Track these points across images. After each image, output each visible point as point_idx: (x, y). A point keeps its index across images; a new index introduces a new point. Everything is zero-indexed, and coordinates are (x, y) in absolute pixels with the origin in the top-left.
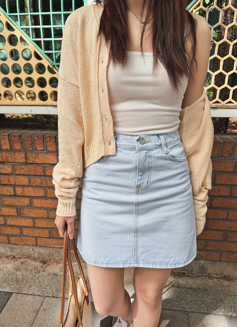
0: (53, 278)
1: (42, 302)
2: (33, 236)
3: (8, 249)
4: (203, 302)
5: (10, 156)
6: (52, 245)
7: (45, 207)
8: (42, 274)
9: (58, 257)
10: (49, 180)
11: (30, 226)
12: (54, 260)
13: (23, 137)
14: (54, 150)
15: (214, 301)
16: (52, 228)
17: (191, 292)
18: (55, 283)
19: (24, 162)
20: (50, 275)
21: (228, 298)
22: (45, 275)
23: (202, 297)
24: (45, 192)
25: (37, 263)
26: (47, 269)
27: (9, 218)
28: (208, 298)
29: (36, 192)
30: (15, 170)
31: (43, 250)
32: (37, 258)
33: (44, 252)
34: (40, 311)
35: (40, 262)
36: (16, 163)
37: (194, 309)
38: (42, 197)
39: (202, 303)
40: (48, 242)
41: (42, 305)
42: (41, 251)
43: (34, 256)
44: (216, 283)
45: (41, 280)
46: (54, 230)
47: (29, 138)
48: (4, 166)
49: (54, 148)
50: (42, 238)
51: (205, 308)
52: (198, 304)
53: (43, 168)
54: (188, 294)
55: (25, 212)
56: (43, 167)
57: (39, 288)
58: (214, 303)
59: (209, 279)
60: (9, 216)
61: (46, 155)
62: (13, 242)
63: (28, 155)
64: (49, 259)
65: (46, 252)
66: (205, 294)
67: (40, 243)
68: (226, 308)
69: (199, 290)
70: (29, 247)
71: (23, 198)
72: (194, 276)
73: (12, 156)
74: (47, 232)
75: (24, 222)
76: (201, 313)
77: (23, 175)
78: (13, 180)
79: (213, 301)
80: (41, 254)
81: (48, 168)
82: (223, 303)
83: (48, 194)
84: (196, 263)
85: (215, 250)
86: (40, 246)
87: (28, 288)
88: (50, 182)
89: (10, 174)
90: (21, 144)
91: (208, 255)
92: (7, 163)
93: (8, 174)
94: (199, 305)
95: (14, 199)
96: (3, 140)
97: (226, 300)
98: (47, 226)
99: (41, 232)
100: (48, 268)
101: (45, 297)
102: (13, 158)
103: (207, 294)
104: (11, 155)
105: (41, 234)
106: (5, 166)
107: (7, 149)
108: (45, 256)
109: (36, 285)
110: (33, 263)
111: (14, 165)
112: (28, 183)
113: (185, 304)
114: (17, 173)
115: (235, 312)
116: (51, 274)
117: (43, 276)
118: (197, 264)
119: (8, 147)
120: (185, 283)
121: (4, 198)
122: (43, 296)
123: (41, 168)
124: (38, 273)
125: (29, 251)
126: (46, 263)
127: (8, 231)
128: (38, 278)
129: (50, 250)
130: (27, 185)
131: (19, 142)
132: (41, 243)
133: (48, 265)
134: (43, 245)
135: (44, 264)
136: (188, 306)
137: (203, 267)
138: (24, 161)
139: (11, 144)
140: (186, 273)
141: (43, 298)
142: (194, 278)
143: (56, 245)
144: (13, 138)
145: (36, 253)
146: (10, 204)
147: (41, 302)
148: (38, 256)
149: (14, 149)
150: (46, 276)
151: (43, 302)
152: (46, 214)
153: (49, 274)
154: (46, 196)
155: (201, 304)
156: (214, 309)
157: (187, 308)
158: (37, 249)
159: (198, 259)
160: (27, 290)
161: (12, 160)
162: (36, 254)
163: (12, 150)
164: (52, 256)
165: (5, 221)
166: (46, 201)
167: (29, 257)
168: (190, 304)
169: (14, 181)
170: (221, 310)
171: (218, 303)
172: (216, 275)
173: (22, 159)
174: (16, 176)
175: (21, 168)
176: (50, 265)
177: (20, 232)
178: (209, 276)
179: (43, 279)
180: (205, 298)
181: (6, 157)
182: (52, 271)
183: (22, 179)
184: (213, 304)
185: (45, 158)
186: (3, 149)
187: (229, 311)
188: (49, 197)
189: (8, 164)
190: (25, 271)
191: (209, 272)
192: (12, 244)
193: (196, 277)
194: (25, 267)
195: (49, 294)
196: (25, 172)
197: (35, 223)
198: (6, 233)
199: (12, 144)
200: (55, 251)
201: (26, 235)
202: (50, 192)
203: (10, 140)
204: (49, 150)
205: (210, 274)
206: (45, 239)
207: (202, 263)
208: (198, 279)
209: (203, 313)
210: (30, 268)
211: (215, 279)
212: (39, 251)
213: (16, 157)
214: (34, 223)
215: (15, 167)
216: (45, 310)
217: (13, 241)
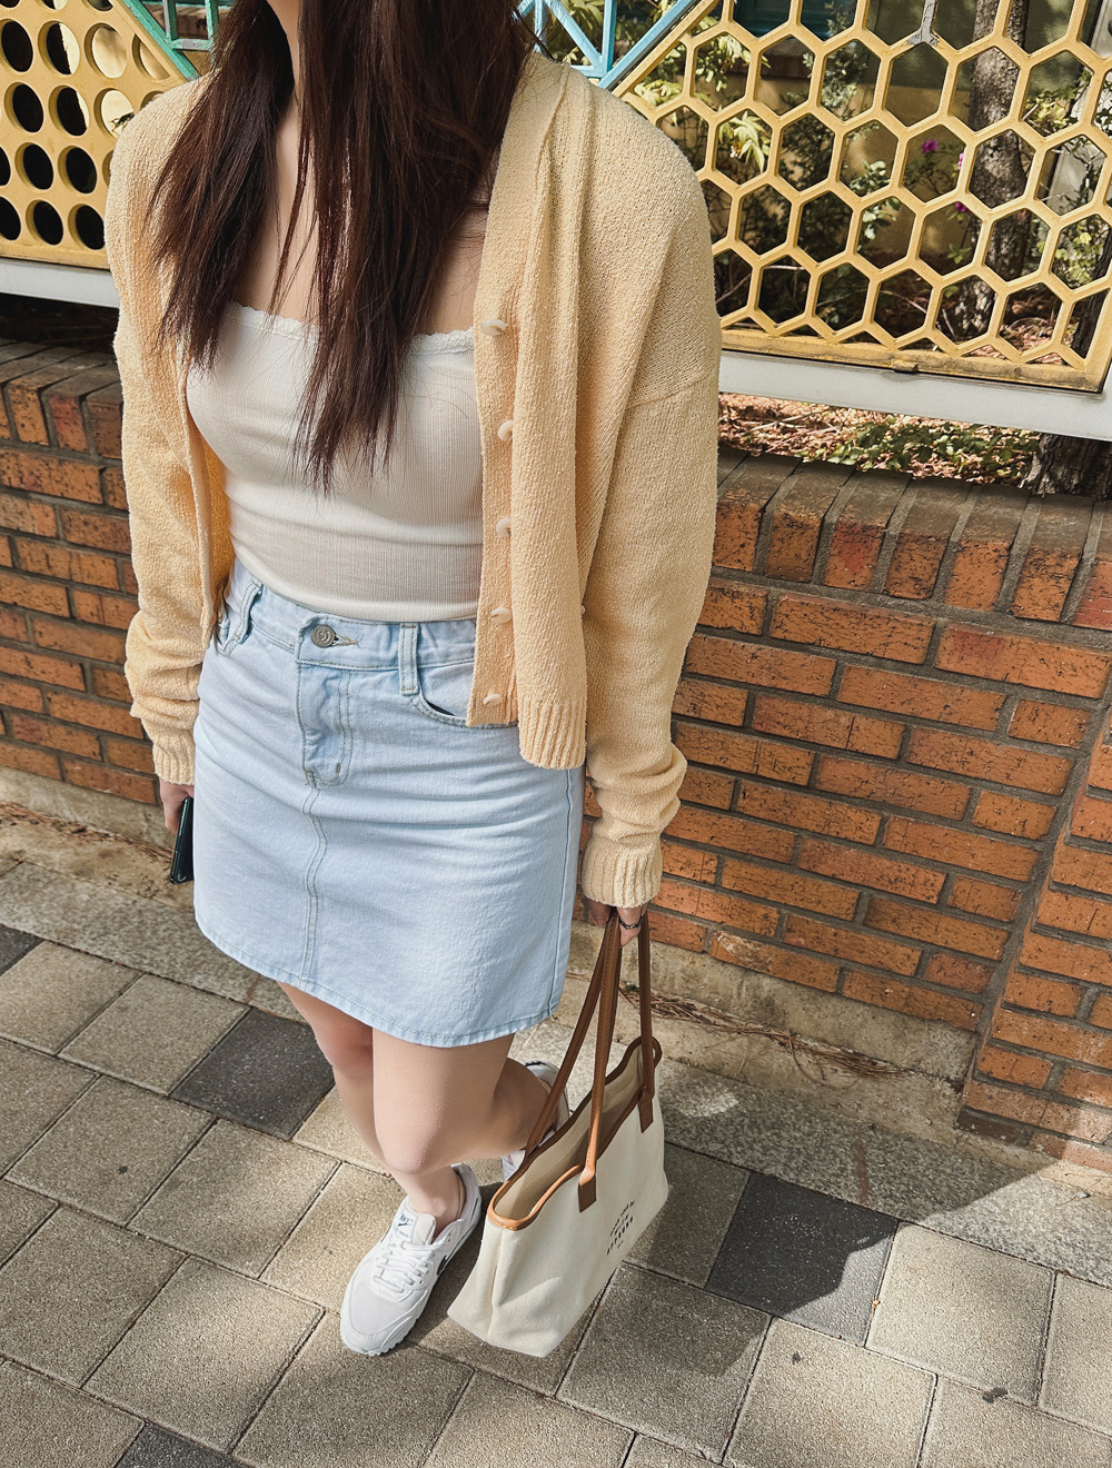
2: (144, 771)
3: (62, 799)
5: (46, 473)
13: (90, 404)
19: (96, 501)
27: (56, 693)
30: (68, 527)
32: (159, 847)
36: (69, 502)
47: (114, 410)
48: (28, 506)
55: (110, 685)
60: (57, 688)
62: (77, 778)
63: (109, 478)
70: (133, 805)
71: (103, 631)
73: (53, 474)
75: (109, 716)
77: (94, 549)
78: (61, 561)
89: (52, 538)
90: (85, 431)
92: (38, 496)
93: (43, 538)
95: (70, 632)
96: (20, 406)
102: (57, 482)
104: (50, 469)
106: (31, 505)
107: (37, 443)
111: (62, 506)
112: (116, 582)
114: (73, 540)
119: (42, 437)
121: (36, 621)
125: (132, 821)
127: (59, 738)
130: (112, 589)
131: (79, 422)
138: (96, 497)
139: (50, 427)
144: (57, 405)
146: (57, 648)
149: (62, 445)
161: (56, 487)
162: (159, 835)
163: (53, 446)
165: (44, 703)
167: (134, 840)
169: (66, 567)
173: (88, 489)
174: (73, 551)
175: (86, 523)
177: (97, 751)
181: (32, 473)
183: (93, 565)
186: (25, 443)
189: (40, 501)
190: (106, 883)
192: (73, 784)
194: (111, 869)
196: (103, 542)
198: (50, 744)
199: (54, 427)
201: (118, 763)
203: (47, 409)
210: (124, 877)
213: (66, 480)
215: (66, 514)
217: (76, 776)
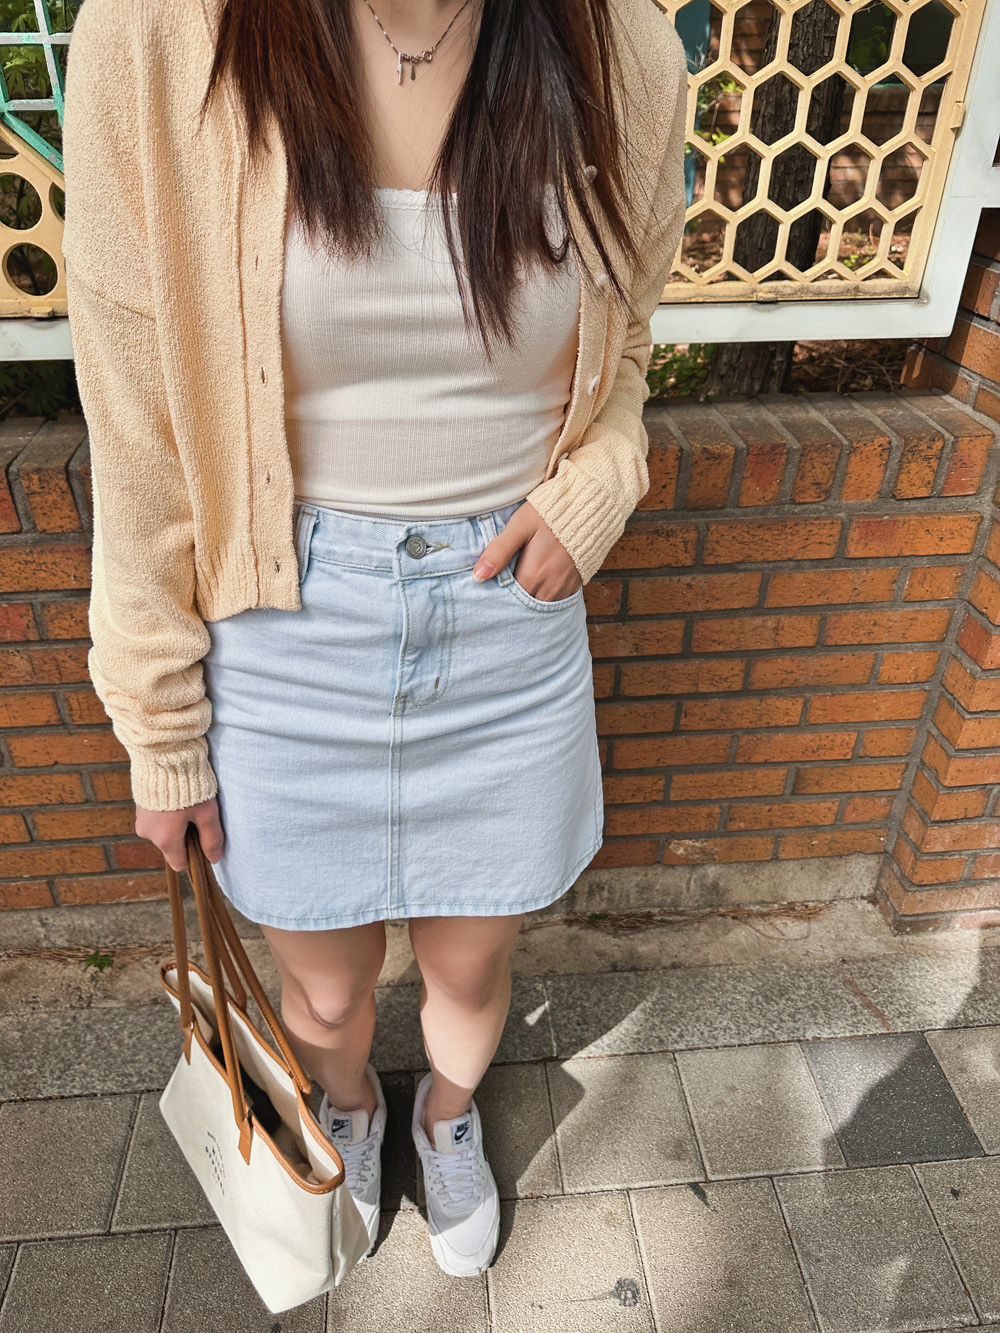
0: (151, 1018)
1: (131, 1117)
2: (34, 874)
4: (721, 1009)
6: (124, 898)
7: (68, 762)
8: (105, 1008)
9: (155, 932)
10: (66, 658)
11: (12, 841)
12: (141, 946)
14: (69, 526)
15: (757, 1000)
16: (114, 836)
17: (678, 978)
18: (166, 1034)
20: (137, 1008)
21: (805, 981)
22: (116, 1011)
23: (717, 991)
24: (60, 704)
25: (71, 967)
26: (119, 985)
28: (740, 992)
29: (17, 712)
31: (89, 916)
32: (64, 948)
33: (92, 926)
34: (130, 1152)
35: (81, 961)
37: (695, 1039)
38: (48, 725)
39: (719, 1013)
40: (104, 888)
41: (133, 1128)
42: (77, 922)
43: (54, 944)
44: (763, 935)
45: (106, 1034)
46: (123, 841)
49: (70, 517)
50: (74, 879)
51: (732, 1026)
52: (707, 1020)
53: (33, 609)
54: (669, 987)
56: (30, 607)
57: (104, 1066)
58: (758, 1004)
59: (737, 922)
61: (35, 556)
64: (120, 945)
65: (99, 922)
66: (729, 978)
67: (69, 895)
68: (799, 1016)
69: (704, 970)
70: (24, 914)
72: (685, 920)
74: (95, 852)
76: (717, 1047)
79: (754, 1000)
80: (79, 931)
81: (53, 611)
82: (787, 1000)
83: (74, 712)
84: (688, 876)
85: (757, 828)
86: (73, 907)
87: (57, 1073)
88: (73, 663)
91: (732, 849)
94: (709, 1023)
97: (799, 988)
98: (89, 830)
99: (67, 858)
100: (124, 981)
101: (138, 1096)
103: (735, 979)
105: (69, 865)
108: (99, 938)
109: (87, 1056)
110: (52, 969)
113: (663, 1026)
115: (829, 1024)
116: (142, 1003)
117: (107, 1017)
118: (693, 880)
120: (657, 951)
122: (127, 1093)
123: (23, 610)
124: (85, 1006)
125: (25, 931)
126: (111, 964)
128: (88, 1026)
129: (119, 913)
132: (75, 896)
133: (120, 968)
134: (87, 902)
135: (101, 967)
136: (675, 1031)
137: (715, 887)
140: (654, 915)
141: (129, 1101)
142: (685, 925)
143: (143, 893)
145: (58, 931)
147: (126, 1118)
148: (68, 941)
150: (123, 1015)
151: (133, 1115)
152: (77, 791)
153: (132, 1005)
154: (68, 719)
155: (716, 1018)
156: (759, 1026)
157: (670, 1038)
158: (62, 918)
159: (698, 864)
160: (59, 1082)
162: (61, 936)
164: (130, 932)
166: (71, 740)
167: (32, 951)
168: (680, 1024)
170: (783, 1025)
171: (773, 1003)
172: (758, 907)
176: (130, 967)
178: (734, 911)
179: (111, 1029)
180: (727, 991)
182: (141, 992)
184: (754, 1009)
185: (34, 566)
187: (809, 1023)
188: (80, 722)
190: (28, 1010)
191: (735, 898)
193: (692, 923)
194: (25, 991)
195: (152, 1080)
197: (34, 828)
200: (142, 913)
202: (79, 703)
204: (44, 531)
205: (738, 905)
206: (89, 878)
207: (711, 876)
208: (697, 930)
209: (726, 1046)
210: (44, 995)
211: (756, 921)
212: (69, 925)
214: (31, 827)
216: (151, 1142)
